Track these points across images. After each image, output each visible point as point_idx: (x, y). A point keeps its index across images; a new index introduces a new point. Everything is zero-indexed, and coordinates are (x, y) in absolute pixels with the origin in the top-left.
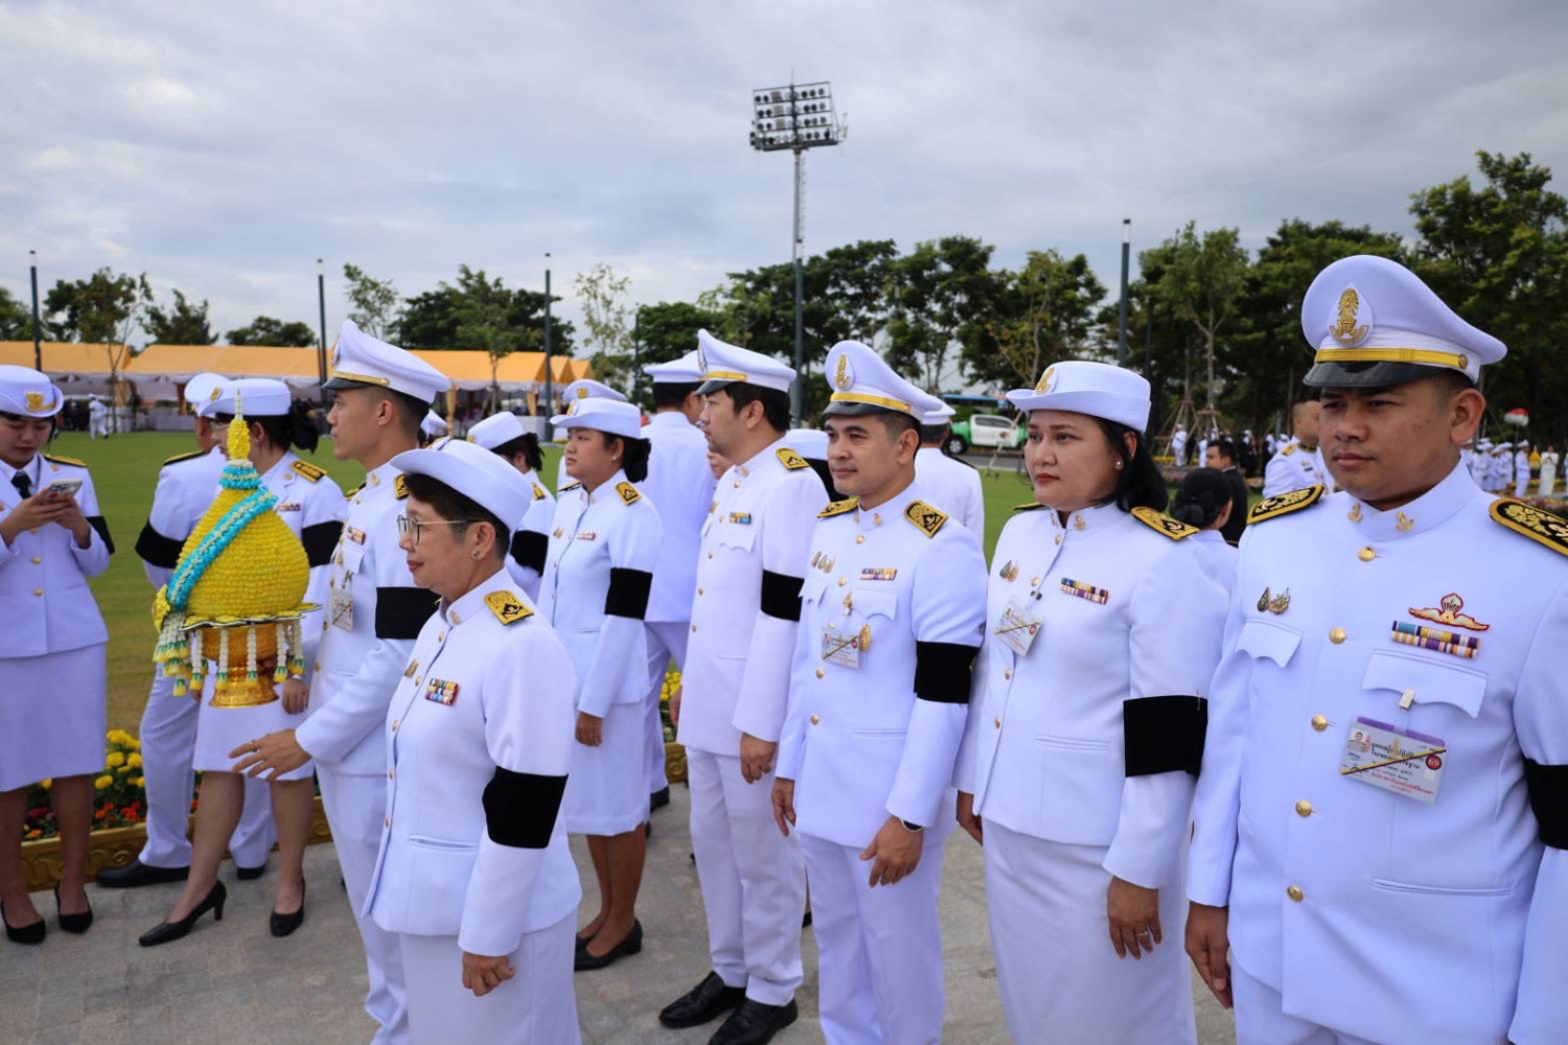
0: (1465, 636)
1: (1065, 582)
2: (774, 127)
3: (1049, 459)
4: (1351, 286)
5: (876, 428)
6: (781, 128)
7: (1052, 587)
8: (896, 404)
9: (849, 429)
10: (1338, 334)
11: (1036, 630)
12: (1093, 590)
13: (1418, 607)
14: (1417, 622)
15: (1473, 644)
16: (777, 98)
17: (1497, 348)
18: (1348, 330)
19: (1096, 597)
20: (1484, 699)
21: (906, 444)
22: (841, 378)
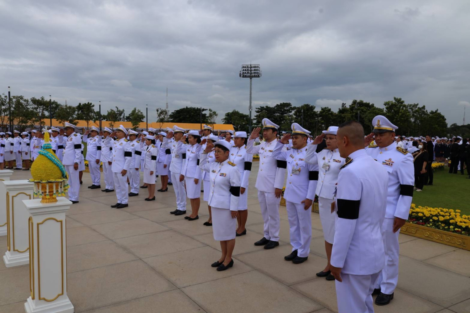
0: (391, 163)
1: (334, 160)
2: (246, 73)
3: (329, 142)
4: (379, 119)
5: (300, 137)
6: (248, 73)
7: (332, 160)
8: (303, 133)
9: (295, 137)
10: (377, 125)
11: (329, 166)
12: (338, 161)
13: (386, 160)
14: (385, 161)
15: (392, 164)
16: (248, 67)
17: (397, 127)
18: (378, 125)
19: (339, 162)
20: (393, 171)
21: (305, 139)
22: (294, 129)
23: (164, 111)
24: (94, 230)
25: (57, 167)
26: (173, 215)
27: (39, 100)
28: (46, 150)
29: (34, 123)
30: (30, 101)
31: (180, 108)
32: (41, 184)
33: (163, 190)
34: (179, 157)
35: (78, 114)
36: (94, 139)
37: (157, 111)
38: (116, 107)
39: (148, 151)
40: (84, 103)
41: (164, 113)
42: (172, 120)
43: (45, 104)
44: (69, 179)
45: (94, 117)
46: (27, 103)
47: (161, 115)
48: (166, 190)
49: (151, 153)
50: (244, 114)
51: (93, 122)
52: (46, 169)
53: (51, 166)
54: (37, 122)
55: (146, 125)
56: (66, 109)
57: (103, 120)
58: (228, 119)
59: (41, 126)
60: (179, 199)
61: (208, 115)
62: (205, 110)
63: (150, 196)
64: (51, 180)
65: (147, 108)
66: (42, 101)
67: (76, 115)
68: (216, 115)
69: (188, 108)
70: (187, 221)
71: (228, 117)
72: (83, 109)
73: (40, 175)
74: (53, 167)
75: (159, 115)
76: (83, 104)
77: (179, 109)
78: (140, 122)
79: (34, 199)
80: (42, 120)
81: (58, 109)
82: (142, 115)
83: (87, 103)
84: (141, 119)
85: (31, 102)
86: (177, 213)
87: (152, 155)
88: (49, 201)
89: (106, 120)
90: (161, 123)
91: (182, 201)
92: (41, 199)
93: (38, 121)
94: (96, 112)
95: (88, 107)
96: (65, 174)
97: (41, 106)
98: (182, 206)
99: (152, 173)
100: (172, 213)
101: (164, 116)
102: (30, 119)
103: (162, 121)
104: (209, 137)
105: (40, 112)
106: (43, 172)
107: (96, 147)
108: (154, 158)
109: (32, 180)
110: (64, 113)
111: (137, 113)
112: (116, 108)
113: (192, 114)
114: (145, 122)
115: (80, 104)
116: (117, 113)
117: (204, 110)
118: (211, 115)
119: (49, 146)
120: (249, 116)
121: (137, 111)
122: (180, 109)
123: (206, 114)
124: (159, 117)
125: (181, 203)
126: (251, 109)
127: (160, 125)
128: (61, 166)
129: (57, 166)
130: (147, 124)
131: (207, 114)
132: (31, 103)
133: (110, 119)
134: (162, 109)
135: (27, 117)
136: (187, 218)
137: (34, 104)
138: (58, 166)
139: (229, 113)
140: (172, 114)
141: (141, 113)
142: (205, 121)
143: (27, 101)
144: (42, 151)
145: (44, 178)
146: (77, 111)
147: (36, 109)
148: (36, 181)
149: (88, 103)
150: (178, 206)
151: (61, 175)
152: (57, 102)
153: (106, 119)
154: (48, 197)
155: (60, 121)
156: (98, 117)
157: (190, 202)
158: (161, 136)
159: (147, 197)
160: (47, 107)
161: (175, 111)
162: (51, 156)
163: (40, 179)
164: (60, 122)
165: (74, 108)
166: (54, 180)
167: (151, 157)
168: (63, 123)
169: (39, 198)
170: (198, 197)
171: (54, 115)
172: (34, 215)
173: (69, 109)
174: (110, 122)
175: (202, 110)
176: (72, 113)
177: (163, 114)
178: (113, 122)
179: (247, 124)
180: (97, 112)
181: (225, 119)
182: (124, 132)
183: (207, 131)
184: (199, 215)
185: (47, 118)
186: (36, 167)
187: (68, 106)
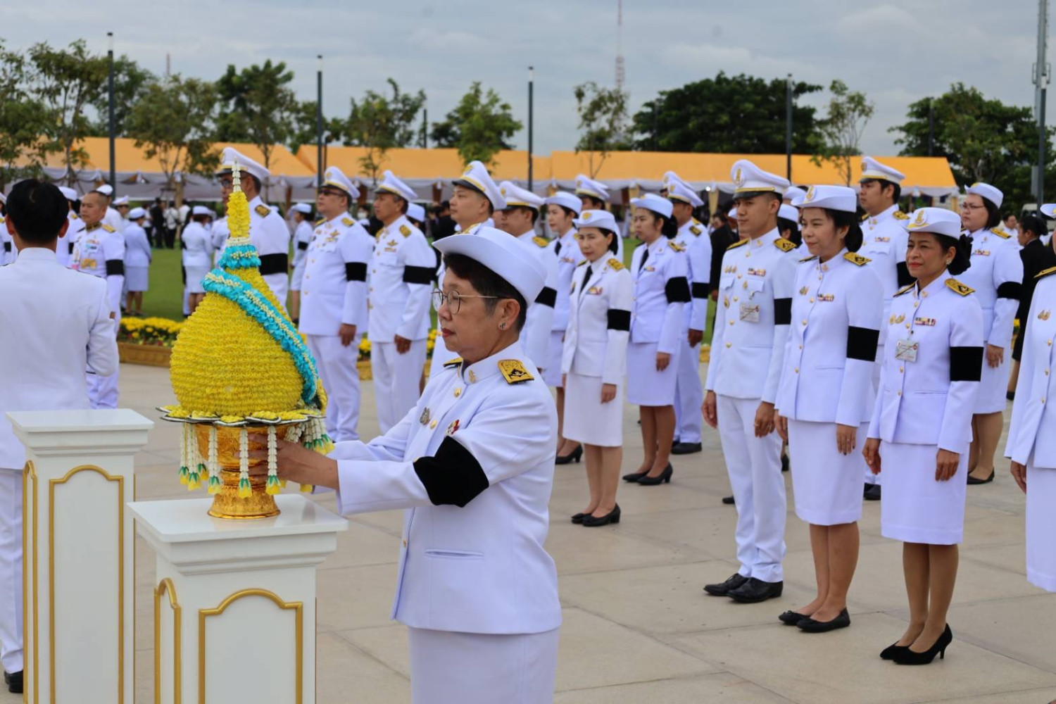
23: (611, 99)
24: (366, 653)
25: (284, 354)
26: (722, 603)
27: (63, 55)
28: (235, 275)
29: (43, 156)
30: (27, 58)
31: (689, 82)
32: (217, 432)
33: (649, 475)
34: (761, 317)
35: (224, 116)
36: (332, 231)
37: (580, 95)
38: (391, 81)
39: (592, 287)
40: (249, 66)
41: (613, 106)
42: (647, 140)
43: (89, 74)
44: (328, 410)
45: (291, 132)
46: (18, 68)
47: (597, 114)
48: (666, 476)
49: (607, 298)
50: (1007, 103)
51: (288, 150)
52: (239, 364)
53: (263, 351)
54: (57, 153)
55: (526, 166)
56: (176, 92)
57: (328, 140)
58: (924, 131)
59: (70, 170)
60: (752, 522)
61: (821, 114)
62: (811, 89)
63: (596, 505)
64: (262, 414)
65: (531, 85)
66: (78, 58)
67: (215, 121)
68: (866, 112)
69: (726, 80)
70: (793, 634)
71: (923, 121)
72: (246, 91)
73: (215, 391)
74: (267, 354)
75: (585, 117)
76: (245, 72)
77: (681, 86)
78: (496, 152)
79: (134, 500)
80: (76, 145)
81: (142, 95)
82: (508, 118)
83: (261, 67)
84: (499, 134)
85: (34, 63)
86: (740, 590)
87: (613, 307)
88: (245, 510)
89: (347, 144)
90: (597, 155)
91: (763, 536)
92: (212, 500)
93: (60, 150)
94: (300, 106)
95: (268, 82)
96: (315, 388)
97: (73, 83)
98: (763, 558)
99: (608, 394)
100: (713, 591)
101: (611, 123)
102: (27, 141)
103: (597, 143)
104: (919, 219)
105: (65, 108)
106: (229, 376)
107: (342, 269)
108: (618, 320)
109: (180, 413)
110: (167, 111)
111: (484, 107)
112: (390, 89)
113: (749, 106)
114: (518, 149)
115: (231, 71)
116: (395, 111)
117: (802, 88)
118: (838, 114)
119: (248, 253)
120: (1033, 113)
121: (484, 100)
122: (687, 87)
123: (812, 111)
124: (589, 125)
125: (762, 546)
126: (1044, 79)
127: (591, 161)
128: (301, 352)
129: (284, 350)
130: (530, 160)
131: (818, 108)
132: (31, 68)
133: (366, 136)
134: (600, 86)
135: (16, 131)
136: (790, 619)
137: (43, 71)
138: (287, 349)
139: (928, 100)
140: (649, 110)
141: (505, 107)
142: (810, 140)
143: (18, 62)
144: (220, 278)
145: (231, 403)
146: (220, 100)
147: (52, 93)
148: (195, 417)
149: (268, 64)
150: (740, 559)
151: (298, 394)
152: (132, 64)
153: (343, 139)
154: (245, 491)
155: (151, 146)
156: (307, 127)
157: (806, 536)
158: (647, 214)
159: (583, 507)
160: (96, 84)
161: (662, 93)
162: (257, 300)
163: (212, 407)
164: (150, 154)
165: (207, 90)
166: (273, 416)
167: (606, 318)
168: (163, 156)
169: (202, 494)
170: (850, 521)
171: (121, 122)
172: (186, 574)
173: (186, 94)
174: (363, 151)
175: (793, 88)
176: (202, 112)
177: (605, 113)
178: (376, 149)
179: (1023, 156)
180: (306, 107)
181: (908, 129)
182: (486, 197)
183: (877, 186)
184: (851, 610)
185: (94, 134)
186: (194, 351)
187: (184, 79)
